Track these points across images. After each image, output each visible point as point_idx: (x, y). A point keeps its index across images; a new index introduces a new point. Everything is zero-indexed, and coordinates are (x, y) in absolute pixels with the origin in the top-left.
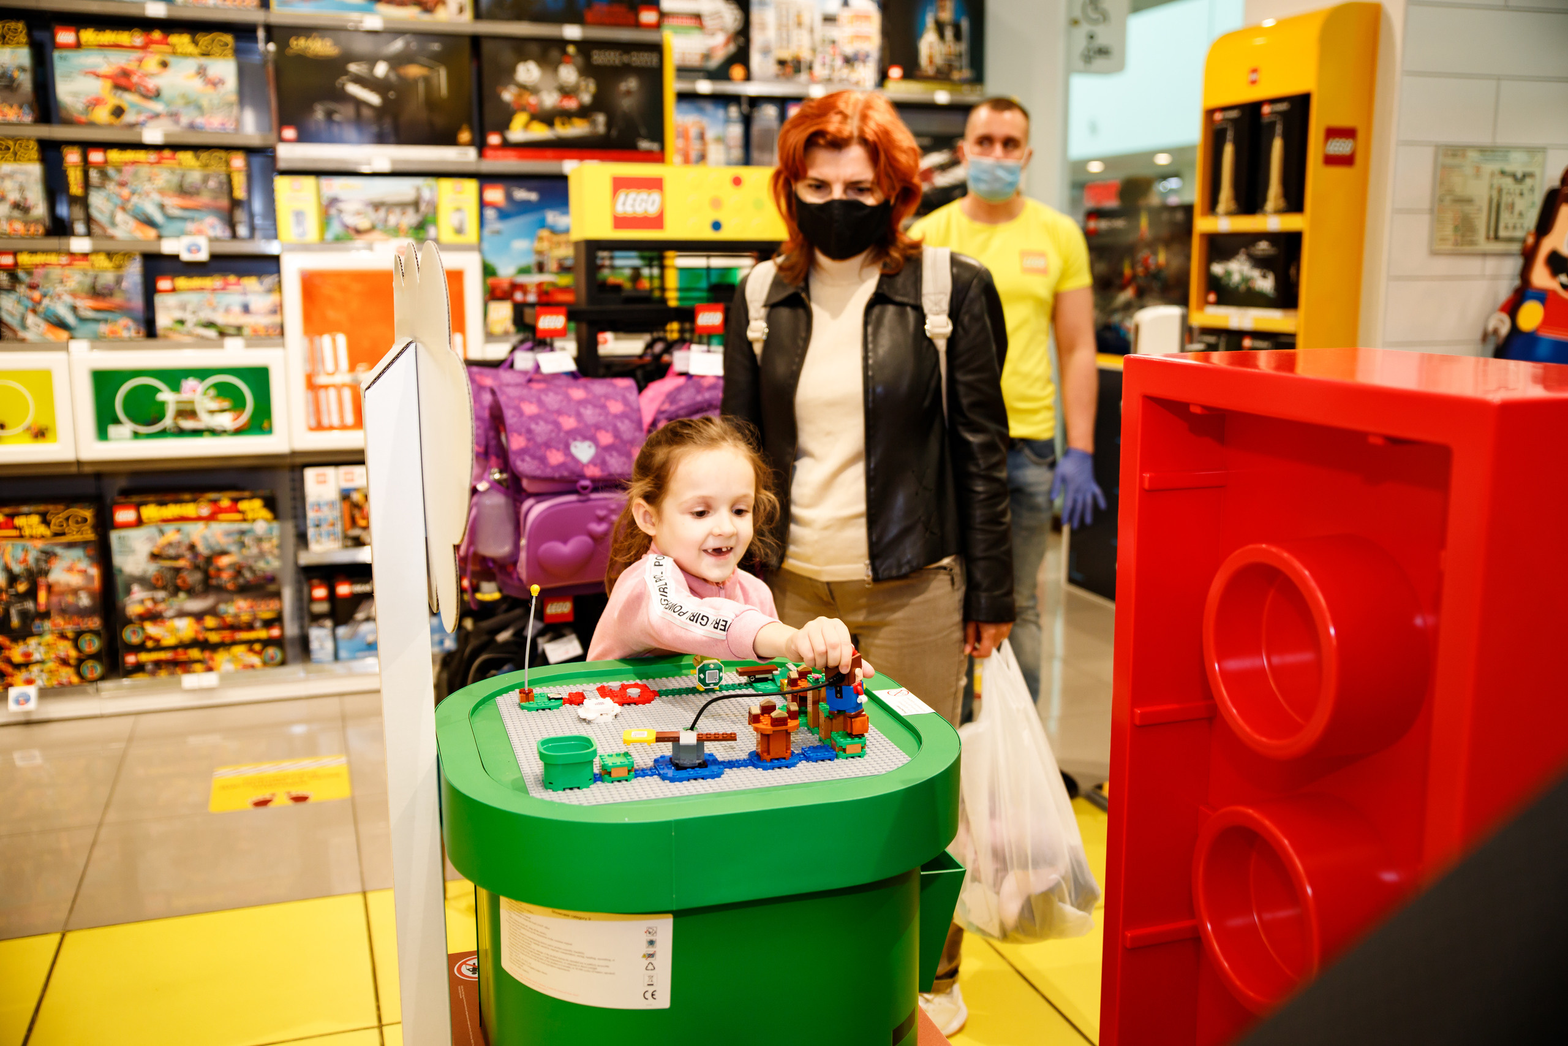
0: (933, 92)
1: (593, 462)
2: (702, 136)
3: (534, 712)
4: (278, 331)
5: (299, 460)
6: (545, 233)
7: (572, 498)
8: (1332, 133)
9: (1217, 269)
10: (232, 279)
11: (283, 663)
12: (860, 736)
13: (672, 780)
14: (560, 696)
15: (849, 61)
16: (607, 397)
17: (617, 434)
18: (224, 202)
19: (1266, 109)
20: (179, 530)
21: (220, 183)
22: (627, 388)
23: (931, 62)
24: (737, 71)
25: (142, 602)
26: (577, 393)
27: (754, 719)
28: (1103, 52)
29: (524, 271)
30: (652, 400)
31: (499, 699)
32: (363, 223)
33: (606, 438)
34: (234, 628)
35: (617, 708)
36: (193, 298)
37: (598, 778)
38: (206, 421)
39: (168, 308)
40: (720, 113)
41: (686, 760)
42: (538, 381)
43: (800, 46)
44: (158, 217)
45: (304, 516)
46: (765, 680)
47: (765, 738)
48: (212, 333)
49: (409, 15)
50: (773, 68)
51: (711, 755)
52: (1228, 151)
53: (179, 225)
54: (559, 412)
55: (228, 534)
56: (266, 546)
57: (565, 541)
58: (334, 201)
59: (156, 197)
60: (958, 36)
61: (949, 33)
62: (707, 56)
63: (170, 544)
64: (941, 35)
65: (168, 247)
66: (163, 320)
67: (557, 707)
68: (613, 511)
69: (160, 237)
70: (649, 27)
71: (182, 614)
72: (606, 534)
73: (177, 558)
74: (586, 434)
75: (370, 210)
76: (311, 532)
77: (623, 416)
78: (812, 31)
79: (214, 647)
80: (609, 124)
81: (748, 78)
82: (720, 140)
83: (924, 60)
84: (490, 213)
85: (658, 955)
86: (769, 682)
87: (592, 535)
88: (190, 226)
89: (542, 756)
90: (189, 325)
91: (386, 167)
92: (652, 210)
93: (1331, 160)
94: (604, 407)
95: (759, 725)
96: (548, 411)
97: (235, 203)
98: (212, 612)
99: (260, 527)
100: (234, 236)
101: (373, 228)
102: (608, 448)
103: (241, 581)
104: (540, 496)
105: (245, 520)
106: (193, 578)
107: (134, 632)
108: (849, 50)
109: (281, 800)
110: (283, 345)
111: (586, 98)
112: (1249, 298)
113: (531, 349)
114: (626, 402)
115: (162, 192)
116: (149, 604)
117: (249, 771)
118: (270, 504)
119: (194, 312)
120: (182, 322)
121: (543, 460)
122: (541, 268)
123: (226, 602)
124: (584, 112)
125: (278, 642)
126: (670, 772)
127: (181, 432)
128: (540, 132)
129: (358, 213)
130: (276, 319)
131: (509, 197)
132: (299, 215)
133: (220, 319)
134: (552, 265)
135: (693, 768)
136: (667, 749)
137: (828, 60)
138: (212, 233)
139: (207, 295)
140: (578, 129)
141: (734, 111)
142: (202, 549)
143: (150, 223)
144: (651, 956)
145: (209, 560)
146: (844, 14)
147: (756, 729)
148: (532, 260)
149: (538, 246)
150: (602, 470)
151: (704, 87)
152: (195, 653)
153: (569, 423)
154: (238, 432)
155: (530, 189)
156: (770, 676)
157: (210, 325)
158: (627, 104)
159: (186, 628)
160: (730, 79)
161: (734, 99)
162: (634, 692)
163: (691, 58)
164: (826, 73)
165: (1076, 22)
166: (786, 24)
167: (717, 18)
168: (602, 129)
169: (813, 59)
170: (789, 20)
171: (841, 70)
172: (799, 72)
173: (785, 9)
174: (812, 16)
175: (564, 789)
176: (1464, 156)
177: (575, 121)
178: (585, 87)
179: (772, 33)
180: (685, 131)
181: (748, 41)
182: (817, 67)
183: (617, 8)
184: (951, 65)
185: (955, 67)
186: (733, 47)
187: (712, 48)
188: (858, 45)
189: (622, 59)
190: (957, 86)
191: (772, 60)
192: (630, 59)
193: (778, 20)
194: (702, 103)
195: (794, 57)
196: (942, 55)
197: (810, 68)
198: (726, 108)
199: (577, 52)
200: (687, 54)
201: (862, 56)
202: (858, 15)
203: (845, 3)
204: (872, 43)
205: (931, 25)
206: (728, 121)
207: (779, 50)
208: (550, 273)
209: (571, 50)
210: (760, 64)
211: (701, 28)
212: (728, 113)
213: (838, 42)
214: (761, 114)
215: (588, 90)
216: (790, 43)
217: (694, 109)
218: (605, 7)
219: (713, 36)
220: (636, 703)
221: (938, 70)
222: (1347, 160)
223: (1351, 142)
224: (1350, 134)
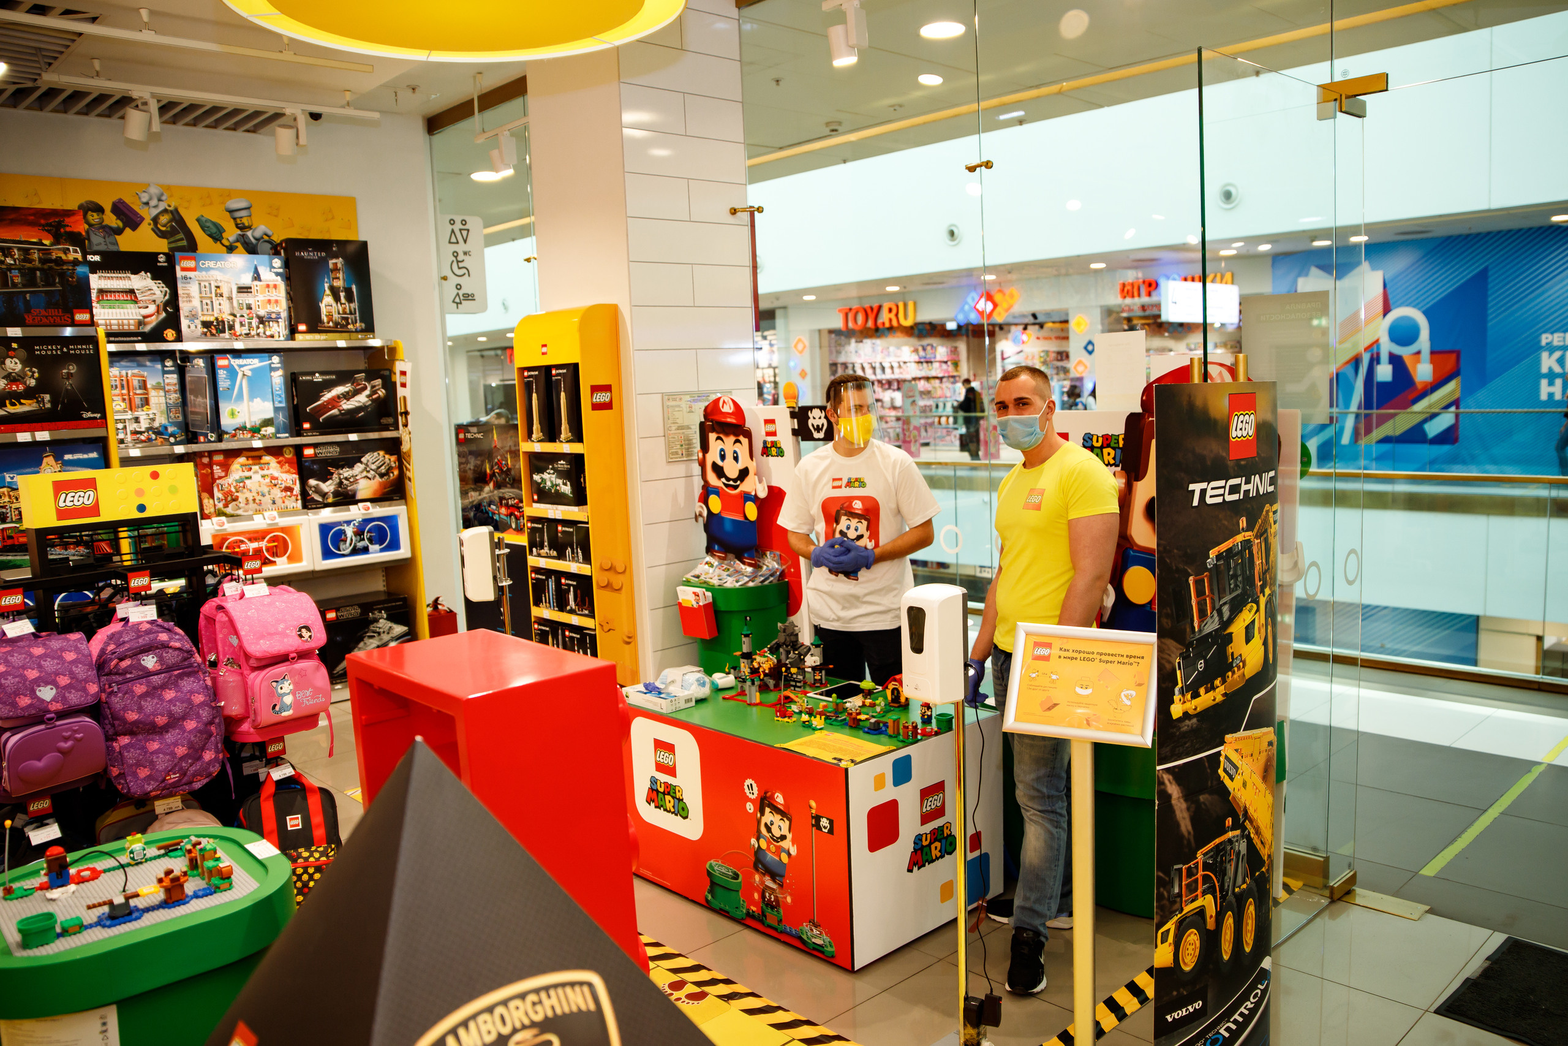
0: (334, 340)
1: (54, 700)
2: (144, 385)
3: (15, 901)
7: (43, 727)
8: (595, 389)
9: (537, 478)
12: (229, 878)
13: (110, 927)
14: (33, 887)
15: (262, 320)
16: (62, 650)
17: (72, 675)
19: (554, 372)
22: (79, 640)
23: (330, 319)
24: (170, 334)
26: (38, 651)
27: (160, 880)
28: (469, 297)
30: (99, 644)
33: (64, 681)
37: (59, 935)
40: (158, 367)
41: (117, 913)
43: (222, 310)
46: (176, 850)
47: (168, 891)
50: (201, 329)
51: (136, 906)
57: (39, 760)
60: (350, 299)
61: (342, 295)
62: (140, 323)
64: (337, 299)
67: (31, 895)
68: (76, 732)
70: (83, 325)
72: (72, 748)
74: (47, 680)
77: (76, 661)
78: (230, 299)
80: (54, 401)
81: (179, 339)
82: (158, 387)
83: (325, 319)
85: (109, 1030)
87: (60, 751)
89: (20, 931)
92: (89, 503)
93: (596, 407)
94: (61, 658)
95: (164, 884)
96: (14, 667)
102: (66, 688)
104: (15, 730)
108: (262, 313)
111: (32, 383)
112: (556, 498)
114: (77, 650)
121: (14, 705)
124: (31, 394)
126: (108, 923)
135: (123, 917)
136: (105, 910)
137: (246, 321)
140: (27, 406)
141: (169, 364)
144: (105, 1031)
146: (257, 285)
147: (162, 887)
150: (63, 704)
151: (141, 347)
153: (32, 674)
158: (68, 384)
160: (165, 340)
161: (171, 354)
162: (86, 874)
163: (129, 325)
164: (245, 330)
165: (445, 278)
166: (209, 295)
167: (149, 292)
168: (48, 405)
169: (234, 321)
170: (211, 293)
171: (258, 328)
172: (224, 332)
173: (207, 284)
174: (229, 287)
175: (37, 947)
176: (681, 399)
177: (22, 401)
178: (30, 374)
179: (196, 303)
180: (128, 381)
181: (177, 309)
182: (237, 326)
183: (53, 312)
184: (346, 319)
185: (350, 321)
186: (164, 315)
187: (145, 317)
188: (269, 308)
189: (61, 350)
190: (354, 335)
191: (198, 322)
192: (69, 349)
193: (201, 293)
194: (139, 358)
195: (217, 319)
196: (339, 313)
197: (231, 327)
198: (163, 361)
199: (20, 346)
200: (125, 322)
201: (274, 316)
202: (268, 286)
203: (257, 277)
204: (282, 307)
205: (328, 292)
206: (165, 372)
207: (203, 315)
208: (12, 522)
209: (15, 345)
210: (189, 327)
211: (136, 301)
212: (164, 366)
213: (253, 306)
214: (193, 366)
215: (32, 376)
216: (213, 310)
217: (135, 364)
218: (43, 313)
219: (147, 307)
220: (88, 881)
221: (336, 324)
222: (608, 406)
223: (609, 394)
224: (607, 388)
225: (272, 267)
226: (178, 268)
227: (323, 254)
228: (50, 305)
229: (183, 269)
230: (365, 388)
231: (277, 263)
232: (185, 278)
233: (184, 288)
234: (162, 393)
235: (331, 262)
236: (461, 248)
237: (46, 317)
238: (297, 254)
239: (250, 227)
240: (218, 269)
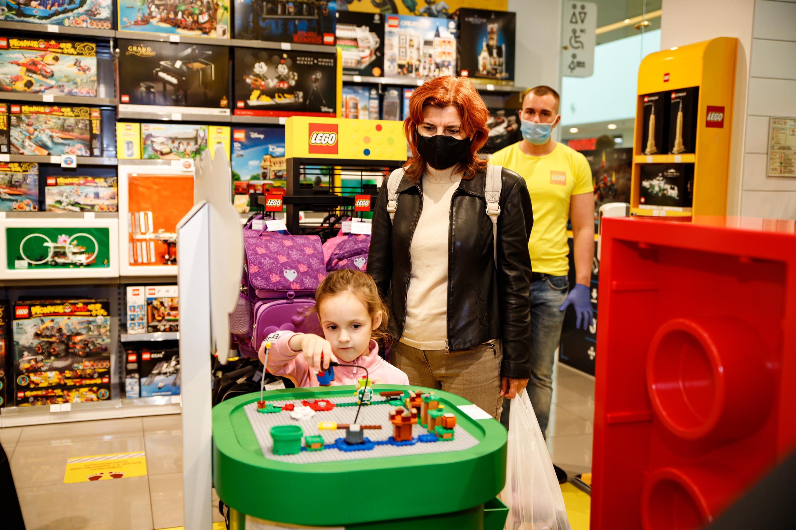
0: (486, 84)
1: (296, 281)
2: (356, 106)
3: (266, 414)
4: (115, 209)
5: (123, 282)
6: (268, 157)
7: (284, 301)
8: (711, 109)
9: (646, 184)
10: (90, 179)
11: (109, 398)
12: (451, 429)
13: (346, 451)
14: (280, 406)
15: (438, 66)
16: (304, 245)
17: (309, 266)
18: (87, 136)
19: (673, 96)
20: (52, 321)
21: (86, 125)
22: (316, 241)
23: (484, 67)
24: (376, 71)
25: (29, 361)
26: (288, 243)
27: (392, 417)
28: (580, 64)
29: (255, 178)
30: (329, 248)
31: (246, 407)
32: (166, 150)
33: (303, 268)
34: (81, 377)
35: (313, 412)
36: (67, 189)
37: (303, 449)
38: (71, 258)
39: (52, 194)
40: (367, 94)
41: (353, 440)
42: (266, 236)
43: (412, 57)
44: (49, 144)
45: (126, 314)
46: (396, 399)
47: (398, 428)
48: (77, 209)
49: (195, 35)
50: (397, 70)
51: (367, 438)
52: (652, 117)
53: (61, 148)
54: (277, 253)
55: (81, 323)
56: (103, 330)
58: (149, 136)
59: (48, 132)
60: (500, 54)
61: (495, 52)
62: (359, 62)
63: (47, 328)
64: (491, 54)
65: (54, 160)
66: (49, 201)
67: (279, 412)
68: (306, 309)
69: (49, 154)
70: (329, 44)
71: (51, 369)
72: (302, 321)
73: (51, 336)
74: (292, 265)
75: (170, 142)
76: (129, 322)
77: (313, 256)
78: (418, 49)
79: (70, 388)
80: (305, 97)
81: (382, 75)
82: (365, 108)
83: (481, 68)
84: (237, 145)
86: (398, 400)
87: (294, 323)
88: (67, 149)
89: (273, 435)
90: (64, 204)
91: (179, 118)
92: (331, 143)
93: (710, 124)
94: (303, 251)
95: (395, 421)
96: (271, 252)
97: (93, 136)
98: (69, 368)
99: (100, 320)
100: (92, 155)
101: (171, 152)
102: (304, 274)
103: (88, 350)
104: (265, 300)
105: (91, 315)
106: (60, 348)
107: (23, 379)
108: (439, 60)
109: (106, 476)
110: (118, 217)
111: (293, 83)
112: (664, 201)
113: (262, 218)
114: (315, 248)
115: (51, 129)
116: (33, 363)
117: (88, 460)
118: (106, 306)
119: (67, 197)
120: (60, 202)
121: (268, 279)
122: (265, 176)
123: (78, 363)
124: (291, 91)
125: (107, 386)
126: (345, 446)
127: (56, 265)
128: (266, 101)
129: (162, 143)
130: (115, 202)
131: (248, 137)
132: (129, 143)
133: (82, 201)
134: (271, 175)
135: (357, 444)
136: (342, 434)
137: (427, 66)
138: (79, 153)
139: (75, 187)
140: (288, 99)
141: (374, 92)
142: (65, 331)
143: (45, 147)
145: (69, 338)
146: (437, 40)
147: (393, 423)
148: (260, 172)
149: (263, 164)
150: (301, 286)
152: (58, 392)
153: (283, 259)
154: (88, 265)
155: (259, 133)
156: (398, 397)
157: (76, 204)
158: (315, 86)
159: (53, 377)
160: (372, 75)
161: (374, 86)
162: (322, 404)
163: (351, 63)
164: (426, 72)
165: (565, 48)
166: (404, 45)
167: (366, 41)
168: (301, 100)
169: (419, 65)
170: (406, 43)
171: (435, 71)
172: (411, 72)
173: (404, 37)
174: (419, 41)
175: (285, 455)
176: (786, 123)
177: (286, 95)
178: (292, 76)
179: (396, 50)
180: (346, 103)
181: (383, 54)
182: (421, 69)
183: (311, 34)
184: (496, 70)
185: (498, 71)
186: (374, 58)
187: (362, 58)
188: (444, 58)
189: (313, 61)
190: (500, 82)
191: (396, 65)
192: (318, 61)
193: (399, 43)
194: (356, 88)
195: (408, 63)
196: (491, 64)
197: (417, 70)
198: (370, 91)
199: (288, 57)
200: (349, 61)
201: (446, 64)
202: (444, 42)
203: (437, 35)
204: (452, 57)
205: (485, 48)
206: (370, 98)
207: (400, 59)
208: (270, 179)
209: (285, 56)
210: (389, 67)
211: (357, 46)
212: (370, 94)
213: (433, 56)
214: (389, 94)
215: (293, 78)
216: (406, 56)
217: (352, 91)
218: (304, 33)
219: (363, 51)
220: (323, 410)
221: (488, 73)
222: (719, 125)
223: (721, 115)
224: (720, 110)
225: (448, 28)
226: (386, 26)
227: (485, 20)
228: (310, 29)
229: (390, 26)
230: (503, 122)
231: (452, 25)
232: (390, 32)
233: (389, 40)
234: (367, 113)
235: (490, 27)
236: (578, 27)
237: (307, 37)
238: (467, 19)
239: (434, 3)
240: (414, 28)
